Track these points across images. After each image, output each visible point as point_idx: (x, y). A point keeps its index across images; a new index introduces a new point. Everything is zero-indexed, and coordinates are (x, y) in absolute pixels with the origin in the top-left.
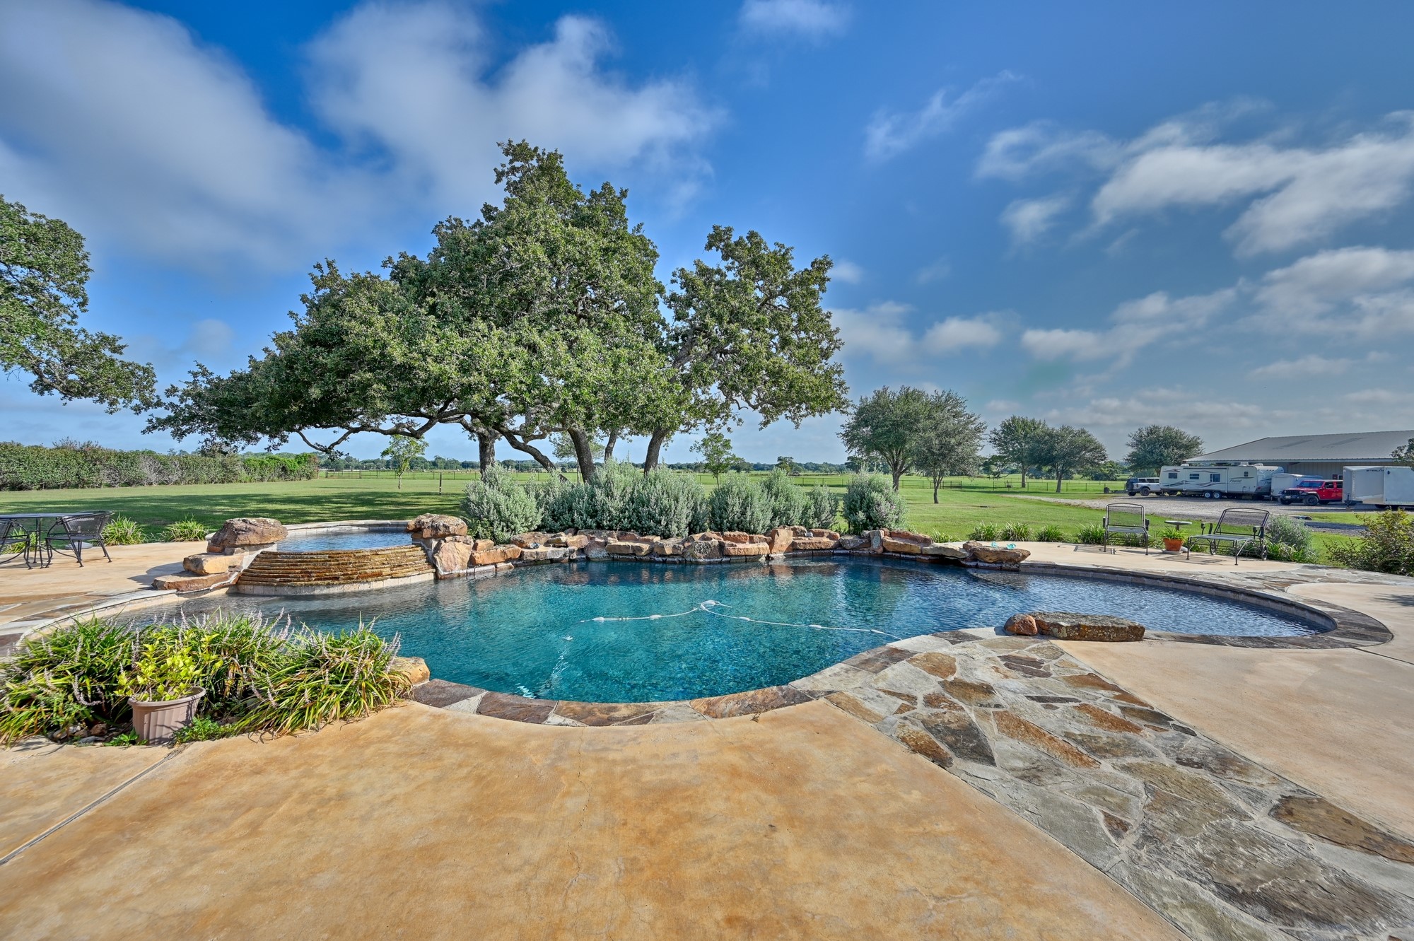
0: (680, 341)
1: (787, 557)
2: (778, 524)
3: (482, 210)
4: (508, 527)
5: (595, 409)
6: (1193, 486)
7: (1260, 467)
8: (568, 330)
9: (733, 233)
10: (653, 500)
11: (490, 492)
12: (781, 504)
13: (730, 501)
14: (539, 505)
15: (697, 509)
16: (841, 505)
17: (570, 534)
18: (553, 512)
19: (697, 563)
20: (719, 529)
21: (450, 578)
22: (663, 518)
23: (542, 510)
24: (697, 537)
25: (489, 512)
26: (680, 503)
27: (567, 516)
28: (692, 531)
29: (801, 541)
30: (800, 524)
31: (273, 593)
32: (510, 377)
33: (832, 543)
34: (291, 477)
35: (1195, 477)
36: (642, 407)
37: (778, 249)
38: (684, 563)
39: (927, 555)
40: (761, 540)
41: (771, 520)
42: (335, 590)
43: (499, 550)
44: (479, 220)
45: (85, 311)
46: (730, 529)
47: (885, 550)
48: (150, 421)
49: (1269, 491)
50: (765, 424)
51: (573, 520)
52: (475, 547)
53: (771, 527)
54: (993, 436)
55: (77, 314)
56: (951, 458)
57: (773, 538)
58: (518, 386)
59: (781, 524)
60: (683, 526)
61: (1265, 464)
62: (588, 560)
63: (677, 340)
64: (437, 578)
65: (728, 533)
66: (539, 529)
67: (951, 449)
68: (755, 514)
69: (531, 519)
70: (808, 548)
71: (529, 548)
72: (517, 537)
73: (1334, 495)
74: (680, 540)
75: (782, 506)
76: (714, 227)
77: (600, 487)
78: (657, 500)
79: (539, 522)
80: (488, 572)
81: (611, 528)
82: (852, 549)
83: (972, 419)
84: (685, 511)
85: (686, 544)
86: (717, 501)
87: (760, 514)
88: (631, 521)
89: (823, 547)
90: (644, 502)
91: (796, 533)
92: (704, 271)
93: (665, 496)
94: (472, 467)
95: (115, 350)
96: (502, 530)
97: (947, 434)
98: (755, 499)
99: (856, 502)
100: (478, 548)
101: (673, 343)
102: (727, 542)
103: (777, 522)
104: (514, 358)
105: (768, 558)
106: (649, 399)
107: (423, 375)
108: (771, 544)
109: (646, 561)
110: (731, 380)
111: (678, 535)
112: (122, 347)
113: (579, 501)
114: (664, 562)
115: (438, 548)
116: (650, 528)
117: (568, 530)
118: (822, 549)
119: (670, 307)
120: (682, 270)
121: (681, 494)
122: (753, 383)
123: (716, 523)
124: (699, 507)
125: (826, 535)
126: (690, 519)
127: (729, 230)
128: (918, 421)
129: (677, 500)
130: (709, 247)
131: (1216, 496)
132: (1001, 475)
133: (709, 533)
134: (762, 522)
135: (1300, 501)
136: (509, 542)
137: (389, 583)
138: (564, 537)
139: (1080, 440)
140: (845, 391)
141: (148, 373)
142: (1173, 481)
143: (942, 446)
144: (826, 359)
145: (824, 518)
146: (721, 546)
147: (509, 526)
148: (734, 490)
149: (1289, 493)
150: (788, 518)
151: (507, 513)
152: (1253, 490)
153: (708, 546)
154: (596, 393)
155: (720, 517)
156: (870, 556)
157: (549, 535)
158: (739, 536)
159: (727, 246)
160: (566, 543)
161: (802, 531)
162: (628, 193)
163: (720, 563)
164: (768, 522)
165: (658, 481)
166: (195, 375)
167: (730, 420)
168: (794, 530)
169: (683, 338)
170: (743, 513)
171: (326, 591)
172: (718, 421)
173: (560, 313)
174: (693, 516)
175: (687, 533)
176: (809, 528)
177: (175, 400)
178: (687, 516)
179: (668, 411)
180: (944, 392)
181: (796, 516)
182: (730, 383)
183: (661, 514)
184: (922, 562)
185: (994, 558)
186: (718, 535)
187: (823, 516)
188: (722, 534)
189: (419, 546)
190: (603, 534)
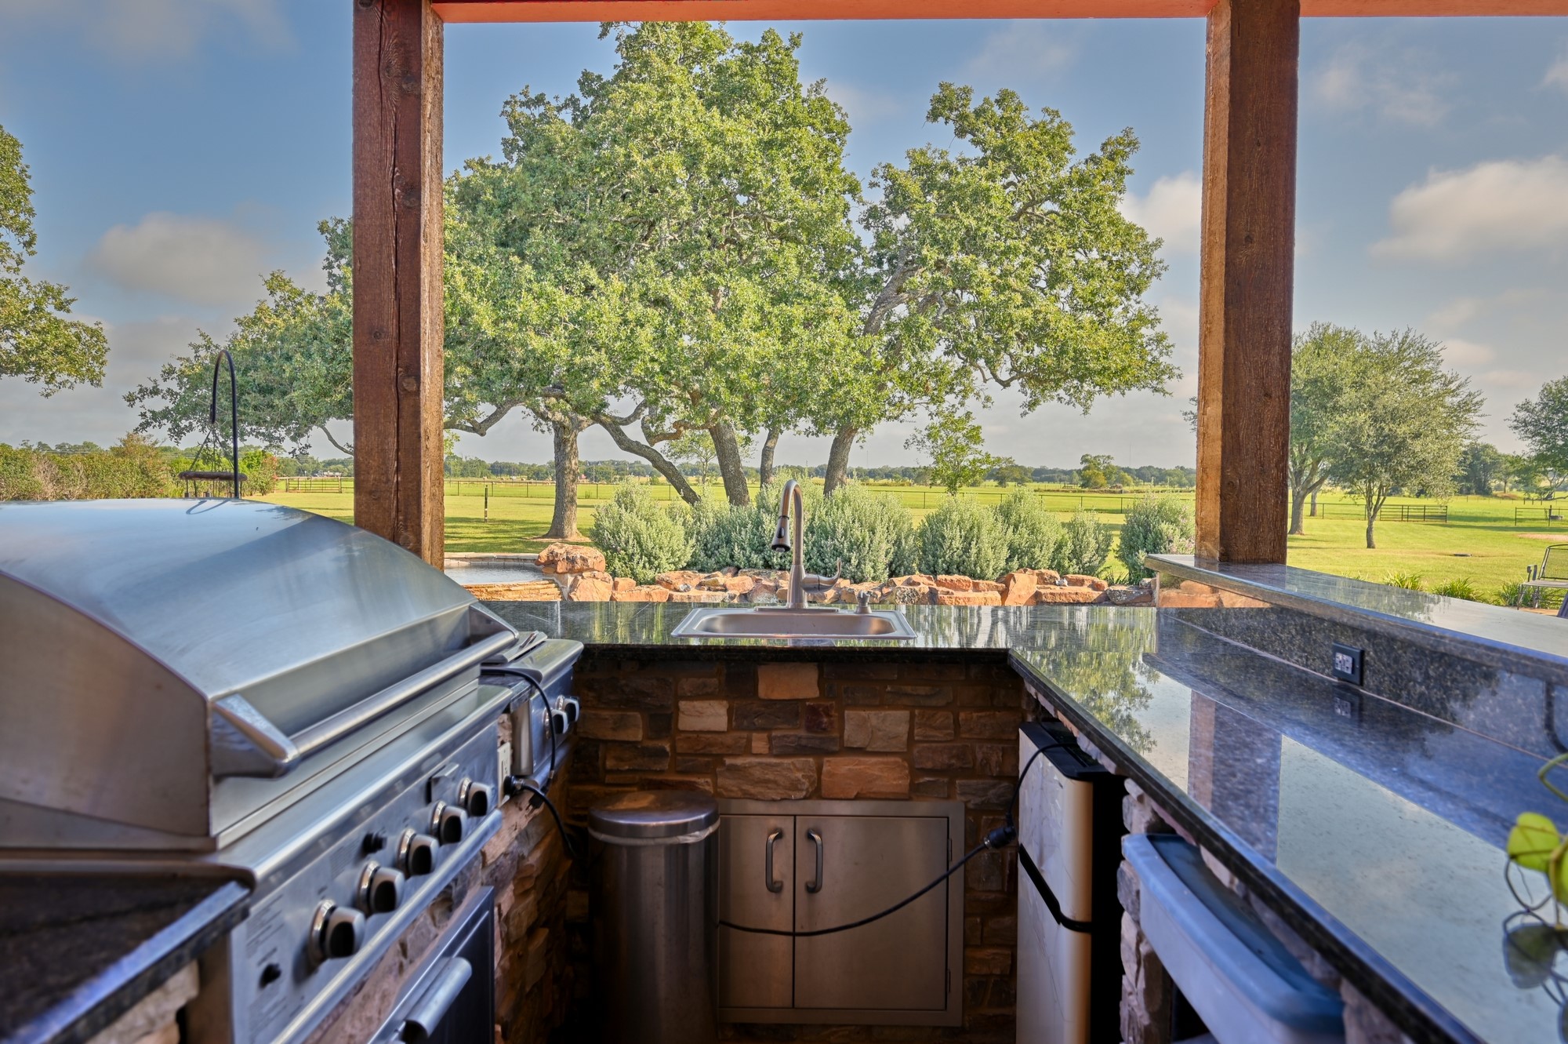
0: (886, 267)
2: (1016, 566)
3: (579, 81)
4: (650, 562)
5: (759, 400)
8: (712, 274)
9: (972, 96)
10: (840, 531)
11: (626, 516)
12: (1022, 538)
13: (947, 533)
14: (689, 535)
15: (900, 543)
16: (1116, 542)
17: (729, 574)
18: (706, 545)
20: (934, 572)
22: (854, 555)
23: (692, 542)
24: (899, 581)
25: (627, 542)
26: (878, 535)
27: (724, 550)
28: (892, 574)
29: (1048, 591)
30: (1050, 567)
32: (638, 353)
33: (1095, 595)
36: (824, 396)
37: (1048, 118)
40: (990, 588)
41: (1007, 561)
43: (643, 592)
44: (572, 96)
45: (33, 253)
46: (948, 572)
50: (1032, 405)
51: (732, 557)
52: (615, 586)
53: (1006, 571)
54: (1523, 415)
55: (23, 258)
56: (1400, 464)
57: (1008, 586)
58: (649, 365)
59: (1021, 566)
60: (881, 566)
63: (880, 264)
65: (942, 577)
66: (690, 566)
67: (1400, 447)
68: (983, 552)
69: (679, 554)
70: (1058, 600)
71: (678, 591)
72: (663, 575)
74: (876, 584)
75: (1024, 542)
76: (941, 85)
77: (768, 511)
78: (845, 530)
79: (688, 558)
81: (782, 568)
83: (1453, 386)
84: (884, 546)
85: (885, 590)
86: (929, 533)
87: (990, 552)
88: (810, 559)
89: (1081, 600)
90: (828, 533)
91: (1042, 579)
92: (923, 170)
93: (857, 524)
95: (61, 307)
96: (644, 567)
97: (1395, 416)
98: (984, 531)
99: (1138, 537)
100: (619, 587)
101: (872, 271)
102: (940, 589)
103: (1015, 564)
104: (642, 326)
106: (834, 381)
107: (519, 352)
108: (1004, 594)
110: (966, 340)
111: (874, 579)
112: (69, 302)
113: (740, 531)
115: (573, 587)
117: (725, 570)
119: (867, 227)
120: (888, 166)
121: (879, 521)
122: (1002, 345)
123: (927, 563)
124: (903, 541)
125: (1087, 583)
126: (891, 556)
127: (967, 91)
128: (1337, 390)
129: (873, 531)
130: (934, 115)
132: (1557, 494)
133: (916, 577)
134: (992, 563)
136: (653, 582)
138: (721, 578)
140: (1167, 350)
141: (98, 337)
143: (1383, 439)
144: (1138, 294)
145: (1086, 560)
146: (933, 593)
147: (651, 559)
148: (953, 517)
150: (1033, 558)
151: (650, 545)
153: (915, 593)
154: (757, 375)
155: (934, 556)
157: (702, 575)
158: (959, 581)
159: (963, 117)
160: (724, 586)
161: (1051, 577)
162: (802, 40)
164: (1002, 564)
165: (847, 504)
166: (197, 348)
167: (971, 397)
168: (1040, 575)
169: (890, 261)
170: (966, 550)
172: (950, 399)
173: (699, 247)
174: (896, 554)
175: (886, 575)
176: (1064, 573)
177: (173, 384)
178: (887, 553)
179: (862, 400)
180: (1395, 335)
181: (1044, 555)
182: (965, 345)
183: (850, 550)
186: (929, 578)
187: (1086, 558)
188: (935, 578)
189: (552, 582)
190: (774, 575)
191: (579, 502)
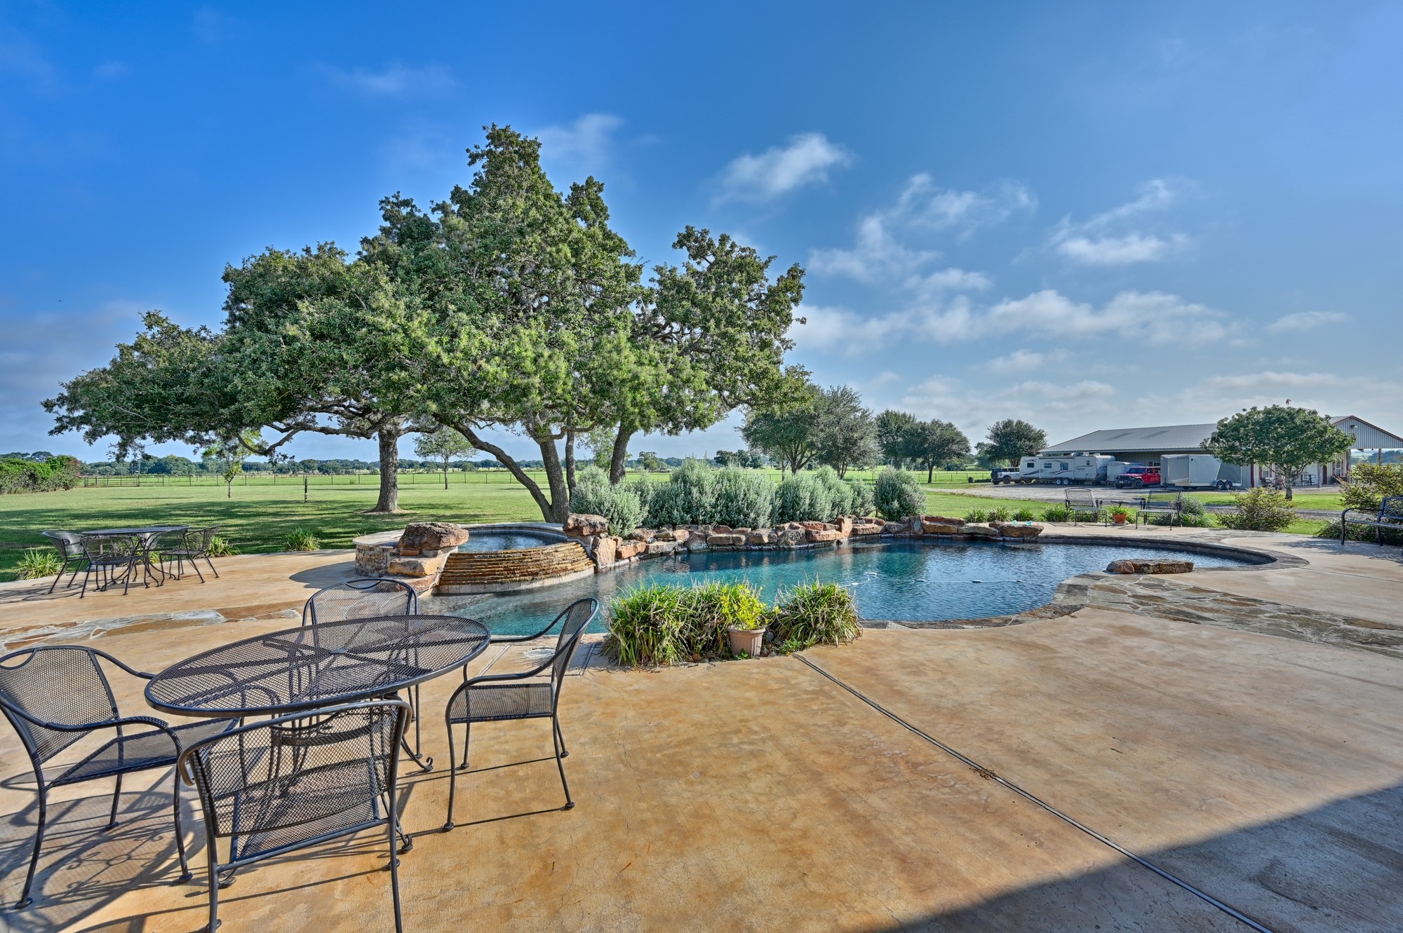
1: (851, 541)
2: (836, 514)
6: (1046, 474)
7: (1098, 456)
10: (740, 496)
13: (801, 495)
15: (774, 502)
17: (671, 529)
18: (652, 509)
19: (790, 550)
20: (801, 519)
21: (606, 572)
23: (644, 507)
24: (786, 526)
27: (663, 513)
29: (857, 528)
31: (482, 591)
33: (880, 528)
34: (43, 487)
35: (1048, 466)
38: (778, 550)
39: (963, 534)
40: (833, 528)
42: (536, 585)
46: (808, 519)
47: (925, 532)
48: (59, 420)
49: (1105, 476)
51: (670, 516)
52: (616, 543)
56: (855, 452)
57: (841, 527)
61: (1102, 454)
62: (689, 551)
64: (597, 572)
65: (808, 522)
66: (646, 524)
68: (820, 506)
70: (860, 533)
71: (649, 542)
72: (636, 533)
73: (1152, 479)
74: (772, 530)
76: (687, 227)
77: (693, 486)
78: (743, 496)
79: (644, 519)
80: (627, 565)
81: (707, 522)
82: (898, 532)
85: (779, 533)
86: (789, 495)
88: (723, 515)
90: (732, 498)
91: (853, 521)
94: (258, 469)
97: (849, 428)
99: (887, 493)
102: (810, 530)
105: (838, 542)
108: (840, 531)
109: (743, 550)
113: (675, 499)
114: (760, 550)
115: (596, 544)
116: (738, 521)
117: (669, 526)
118: (873, 533)
125: (874, 522)
127: (703, 233)
128: (817, 415)
130: (678, 245)
131: (1066, 482)
133: (794, 523)
135: (1130, 485)
136: (631, 537)
139: (947, 435)
142: (1031, 470)
143: (846, 440)
146: (808, 534)
147: (625, 523)
149: (1123, 478)
152: (1093, 477)
153: (797, 534)
156: (911, 537)
157: (655, 530)
158: (816, 524)
160: (673, 537)
161: (856, 519)
163: (807, 548)
168: (851, 518)
170: (812, 505)
171: (530, 586)
184: (958, 540)
185: (1018, 533)
186: (802, 524)
188: (805, 523)
189: (578, 543)
190: (701, 528)
191: (399, 486)
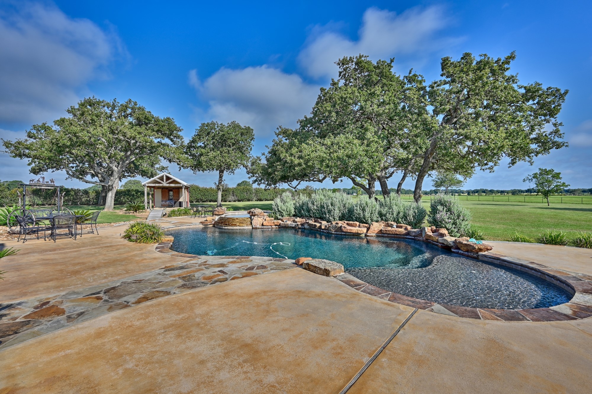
1: (378, 236)
19: (332, 234)
21: (256, 228)
29: (385, 229)
31: (218, 227)
33: (404, 232)
38: (329, 233)
40: (364, 227)
43: (275, 222)
47: (426, 238)
57: (370, 226)
64: (253, 228)
65: (349, 222)
71: (284, 222)
80: (269, 228)
82: (414, 236)
85: (330, 225)
91: (387, 225)
100: (266, 220)
102: (345, 226)
105: (366, 235)
108: (368, 229)
115: (253, 219)
118: (397, 234)
125: (404, 228)
133: (340, 221)
137: (238, 228)
146: (341, 227)
153: (336, 227)
158: (353, 223)
161: (391, 224)
163: (341, 234)
176: (398, 223)
185: (465, 248)
186: (344, 222)
188: (346, 222)
